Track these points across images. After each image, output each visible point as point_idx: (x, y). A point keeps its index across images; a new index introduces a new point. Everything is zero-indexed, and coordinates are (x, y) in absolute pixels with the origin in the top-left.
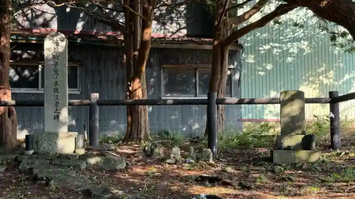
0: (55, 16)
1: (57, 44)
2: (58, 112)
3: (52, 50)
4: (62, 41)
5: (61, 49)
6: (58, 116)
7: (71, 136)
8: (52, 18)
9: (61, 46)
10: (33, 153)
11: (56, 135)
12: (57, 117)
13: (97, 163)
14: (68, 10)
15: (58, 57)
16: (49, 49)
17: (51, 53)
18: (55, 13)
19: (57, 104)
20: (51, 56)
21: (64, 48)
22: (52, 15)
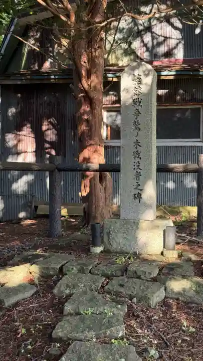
0: (180, 42)
1: (140, 82)
2: (139, 188)
3: (132, 91)
4: (147, 75)
5: (144, 89)
6: (140, 194)
7: (157, 227)
8: (177, 45)
9: (146, 84)
10: (102, 252)
11: (136, 224)
12: (138, 196)
13: (184, 290)
14: (198, 31)
15: (140, 102)
16: (127, 90)
17: (129, 96)
18: (181, 37)
19: (138, 175)
20: (131, 101)
21: (148, 88)
22: (178, 41)
